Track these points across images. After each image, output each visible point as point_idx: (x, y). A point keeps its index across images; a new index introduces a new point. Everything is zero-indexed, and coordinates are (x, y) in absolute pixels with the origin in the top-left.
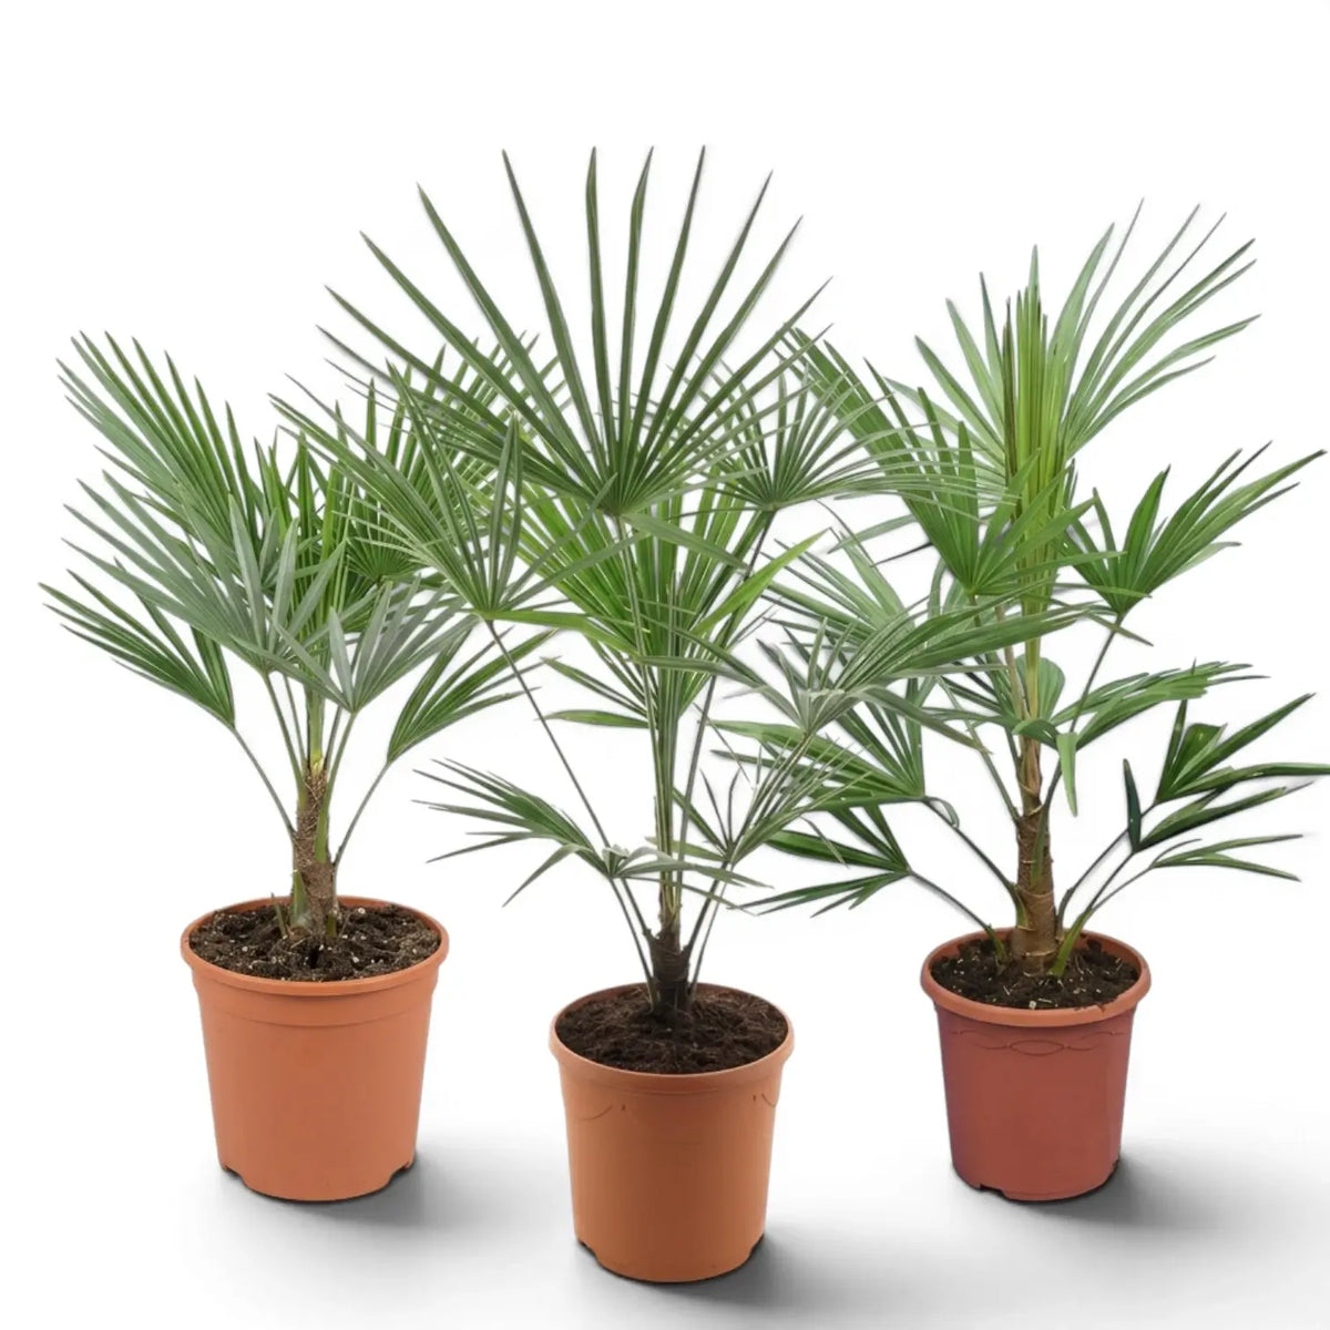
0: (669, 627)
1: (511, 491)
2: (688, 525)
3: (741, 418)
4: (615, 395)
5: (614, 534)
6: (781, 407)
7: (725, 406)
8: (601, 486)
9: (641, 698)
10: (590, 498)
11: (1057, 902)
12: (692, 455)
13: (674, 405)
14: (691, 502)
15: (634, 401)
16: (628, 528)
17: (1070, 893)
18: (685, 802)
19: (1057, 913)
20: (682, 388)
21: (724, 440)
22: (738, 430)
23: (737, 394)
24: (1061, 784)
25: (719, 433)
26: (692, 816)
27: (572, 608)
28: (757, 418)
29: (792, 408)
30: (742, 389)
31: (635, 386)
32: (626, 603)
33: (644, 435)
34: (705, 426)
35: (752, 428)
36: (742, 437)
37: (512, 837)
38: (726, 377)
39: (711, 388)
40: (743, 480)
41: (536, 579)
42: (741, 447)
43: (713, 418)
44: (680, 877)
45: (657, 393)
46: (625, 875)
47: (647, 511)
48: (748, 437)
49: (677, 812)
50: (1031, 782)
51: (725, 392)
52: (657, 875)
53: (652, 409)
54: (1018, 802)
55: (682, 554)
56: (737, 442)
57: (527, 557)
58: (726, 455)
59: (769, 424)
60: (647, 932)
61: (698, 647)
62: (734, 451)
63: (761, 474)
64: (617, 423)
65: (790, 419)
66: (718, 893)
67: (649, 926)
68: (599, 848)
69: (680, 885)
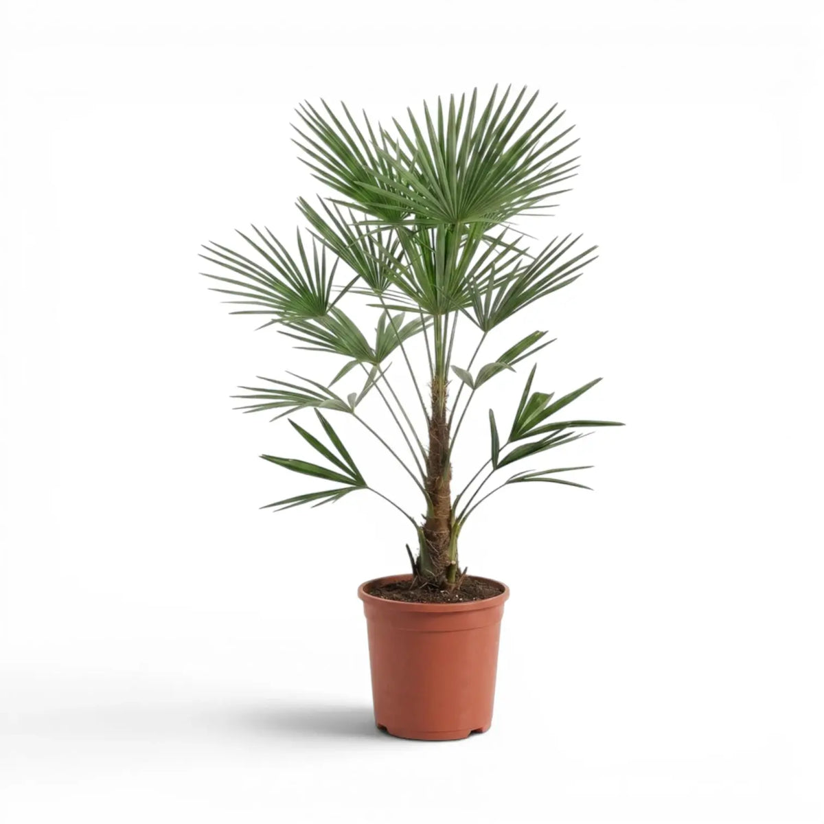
17: (459, 497)
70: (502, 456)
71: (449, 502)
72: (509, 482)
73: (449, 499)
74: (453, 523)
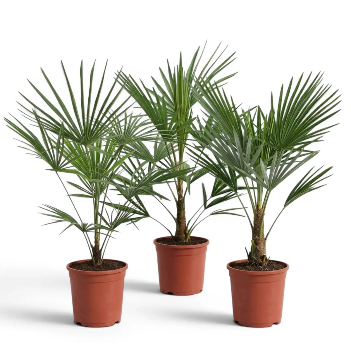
0: (98, 173)
1: (61, 141)
2: (103, 148)
3: (115, 122)
4: (86, 117)
5: (85, 150)
6: (125, 119)
7: (111, 119)
8: (82, 138)
9: (91, 191)
10: (80, 142)
11: (187, 223)
12: (104, 131)
13: (99, 119)
14: (104, 143)
15: (90, 119)
16: (88, 149)
17: (190, 221)
18: (101, 215)
19: (186, 226)
20: (102, 115)
21: (111, 127)
22: (115, 125)
23: (114, 116)
24: (187, 191)
25: (110, 126)
26: (103, 218)
27: (74, 168)
28: (119, 122)
29: (128, 119)
30: (115, 115)
31: (90, 115)
32: (88, 167)
33: (92, 126)
34: (107, 124)
35: (118, 125)
36: (116, 127)
37: (59, 221)
38: (112, 113)
39: (108, 115)
40: (116, 138)
41: (67, 161)
42: (115, 130)
43: (108, 122)
44: (100, 231)
45: (95, 117)
46: (86, 231)
47: (93, 145)
48: (117, 126)
49: (99, 218)
50: (180, 192)
51: (112, 116)
52: (94, 231)
53: (94, 120)
54: (177, 197)
55: (102, 155)
56: (115, 128)
57: (65, 156)
58: (112, 131)
59: (122, 123)
60: (92, 246)
61: (105, 178)
62: (113, 130)
63: (120, 136)
64: (86, 123)
65: (128, 122)
66: (109, 234)
67: (92, 244)
68: (80, 223)
69: (100, 233)
70: (208, 203)
71: (185, 223)
72: (211, 214)
73: (185, 222)
74: (187, 232)
